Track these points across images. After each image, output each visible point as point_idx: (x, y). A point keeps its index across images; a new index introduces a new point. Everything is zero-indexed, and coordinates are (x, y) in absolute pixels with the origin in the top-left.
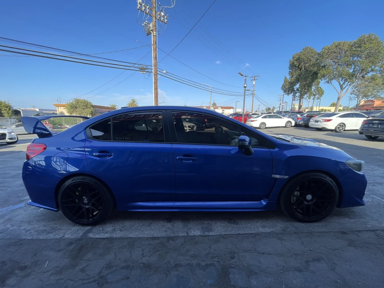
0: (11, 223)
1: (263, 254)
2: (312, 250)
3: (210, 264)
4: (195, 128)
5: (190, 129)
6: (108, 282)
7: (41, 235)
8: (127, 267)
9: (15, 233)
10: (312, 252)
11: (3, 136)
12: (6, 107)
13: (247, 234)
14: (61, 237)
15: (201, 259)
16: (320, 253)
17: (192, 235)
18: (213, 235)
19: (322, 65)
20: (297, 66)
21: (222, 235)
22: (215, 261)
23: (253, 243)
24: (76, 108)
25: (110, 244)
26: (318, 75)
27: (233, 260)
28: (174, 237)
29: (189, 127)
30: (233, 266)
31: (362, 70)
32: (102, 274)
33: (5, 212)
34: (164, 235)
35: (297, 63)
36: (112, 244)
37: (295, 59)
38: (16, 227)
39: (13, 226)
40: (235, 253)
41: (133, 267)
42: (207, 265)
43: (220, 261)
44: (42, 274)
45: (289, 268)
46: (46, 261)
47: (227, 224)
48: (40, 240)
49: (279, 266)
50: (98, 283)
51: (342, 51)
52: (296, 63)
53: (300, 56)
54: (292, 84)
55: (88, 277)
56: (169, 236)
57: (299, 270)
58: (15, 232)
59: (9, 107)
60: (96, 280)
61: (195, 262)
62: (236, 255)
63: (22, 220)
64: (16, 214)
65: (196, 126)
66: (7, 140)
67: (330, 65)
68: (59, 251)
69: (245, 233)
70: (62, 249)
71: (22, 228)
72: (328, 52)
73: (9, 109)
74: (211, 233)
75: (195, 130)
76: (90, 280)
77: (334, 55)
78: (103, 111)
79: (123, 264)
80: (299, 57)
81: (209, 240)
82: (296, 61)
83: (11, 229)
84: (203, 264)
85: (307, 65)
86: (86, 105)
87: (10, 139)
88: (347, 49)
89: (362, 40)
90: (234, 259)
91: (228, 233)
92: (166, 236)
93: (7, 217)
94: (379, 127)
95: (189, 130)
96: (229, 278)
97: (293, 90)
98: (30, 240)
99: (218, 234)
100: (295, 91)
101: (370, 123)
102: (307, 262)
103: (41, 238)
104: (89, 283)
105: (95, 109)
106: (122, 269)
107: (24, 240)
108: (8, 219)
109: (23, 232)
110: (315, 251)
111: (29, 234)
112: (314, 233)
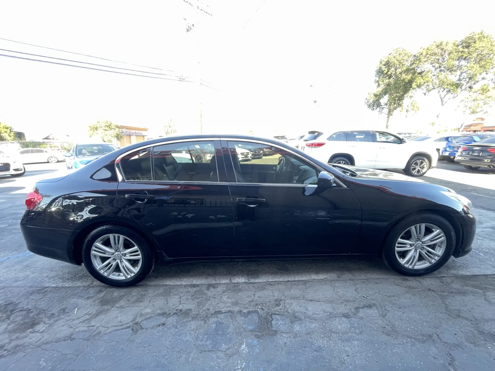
0: (31, 270)
1: (311, 301)
2: (365, 296)
3: (252, 311)
4: (250, 155)
5: (244, 156)
6: (143, 328)
7: (66, 283)
8: (164, 314)
9: (37, 281)
10: (364, 298)
11: (6, 167)
12: (7, 129)
13: (297, 281)
14: (89, 284)
15: (244, 306)
16: (373, 299)
17: (236, 282)
18: (259, 282)
19: (419, 71)
20: (385, 72)
21: (269, 282)
22: (259, 309)
23: (302, 291)
24: (96, 129)
25: (144, 291)
26: (413, 85)
27: (278, 308)
28: (216, 284)
29: (242, 154)
30: (277, 313)
31: (470, 78)
32: (136, 321)
33: (23, 258)
34: (204, 282)
35: (386, 68)
36: (146, 292)
37: (383, 63)
38: (37, 274)
39: (33, 273)
40: (281, 300)
41: (170, 313)
42: (249, 312)
43: (264, 308)
44: (71, 322)
45: (336, 314)
46: (75, 308)
47: (277, 271)
48: (66, 287)
49: (326, 313)
50: (132, 329)
51: (445, 52)
52: (384, 68)
53: (390, 59)
54: (378, 97)
55: (121, 324)
56: (210, 283)
57: (346, 316)
58: (37, 279)
59: (10, 129)
60: (130, 327)
61: (236, 309)
62: (281, 302)
63: (42, 266)
64: (35, 260)
65: (251, 153)
66: (12, 172)
67: (428, 72)
68: (88, 298)
69: (295, 280)
70: (91, 296)
71: (43, 275)
72: (427, 54)
73: (11, 131)
74: (257, 280)
75: (249, 158)
76: (123, 327)
77: (434, 57)
78: (131, 133)
79: (159, 311)
80: (388, 60)
81: (254, 287)
82: (384, 65)
83: (31, 276)
84: (245, 311)
85: (399, 71)
86: (110, 126)
87: (15, 170)
88: (451, 49)
89: (471, 37)
90: (279, 306)
91: (277, 280)
92: (206, 283)
93: (25, 264)
94: (481, 155)
95: (242, 158)
96: (271, 324)
97: (379, 105)
98: (54, 287)
99: (265, 281)
100: (382, 106)
101: (470, 150)
102: (357, 309)
103: (67, 285)
104: (123, 329)
105: (121, 130)
106: (158, 316)
107: (48, 287)
108: (27, 266)
109: (45, 279)
110: (368, 298)
111: (53, 281)
112: (372, 280)
